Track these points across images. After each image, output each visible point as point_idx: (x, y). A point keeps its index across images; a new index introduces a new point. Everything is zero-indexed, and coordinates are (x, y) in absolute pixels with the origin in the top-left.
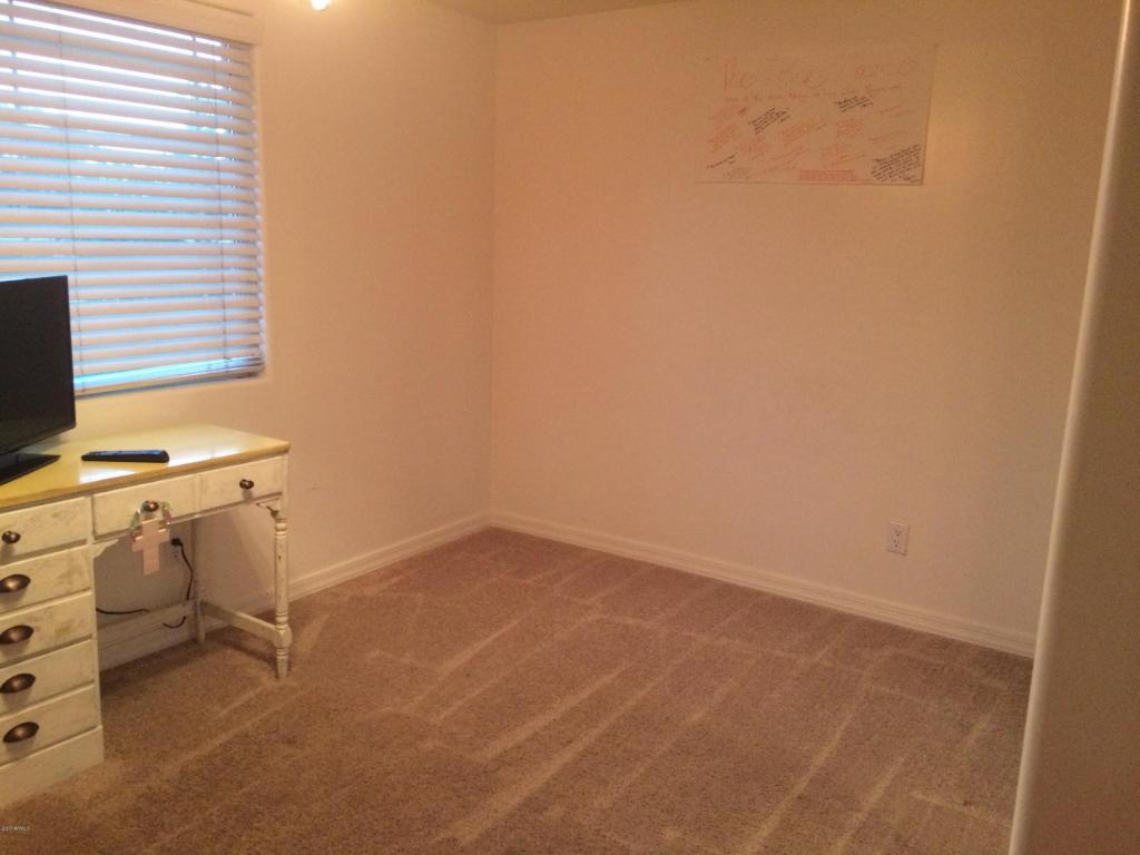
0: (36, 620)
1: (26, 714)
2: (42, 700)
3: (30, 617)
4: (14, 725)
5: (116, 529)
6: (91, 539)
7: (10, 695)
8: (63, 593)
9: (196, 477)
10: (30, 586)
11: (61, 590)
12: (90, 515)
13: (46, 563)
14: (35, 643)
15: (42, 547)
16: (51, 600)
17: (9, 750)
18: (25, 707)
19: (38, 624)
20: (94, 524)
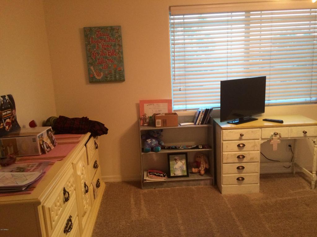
0: (246, 155)
1: (242, 175)
2: (245, 173)
3: (245, 154)
4: (239, 177)
5: (266, 138)
6: (260, 139)
7: (239, 170)
8: (253, 150)
9: (290, 128)
10: (245, 147)
11: (252, 149)
12: (261, 133)
13: (249, 142)
14: (245, 160)
15: (249, 139)
16: (250, 151)
17: (237, 182)
18: (242, 173)
19: (246, 156)
20: (261, 136)
